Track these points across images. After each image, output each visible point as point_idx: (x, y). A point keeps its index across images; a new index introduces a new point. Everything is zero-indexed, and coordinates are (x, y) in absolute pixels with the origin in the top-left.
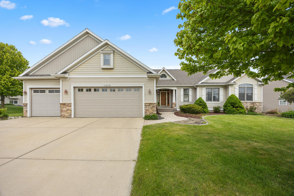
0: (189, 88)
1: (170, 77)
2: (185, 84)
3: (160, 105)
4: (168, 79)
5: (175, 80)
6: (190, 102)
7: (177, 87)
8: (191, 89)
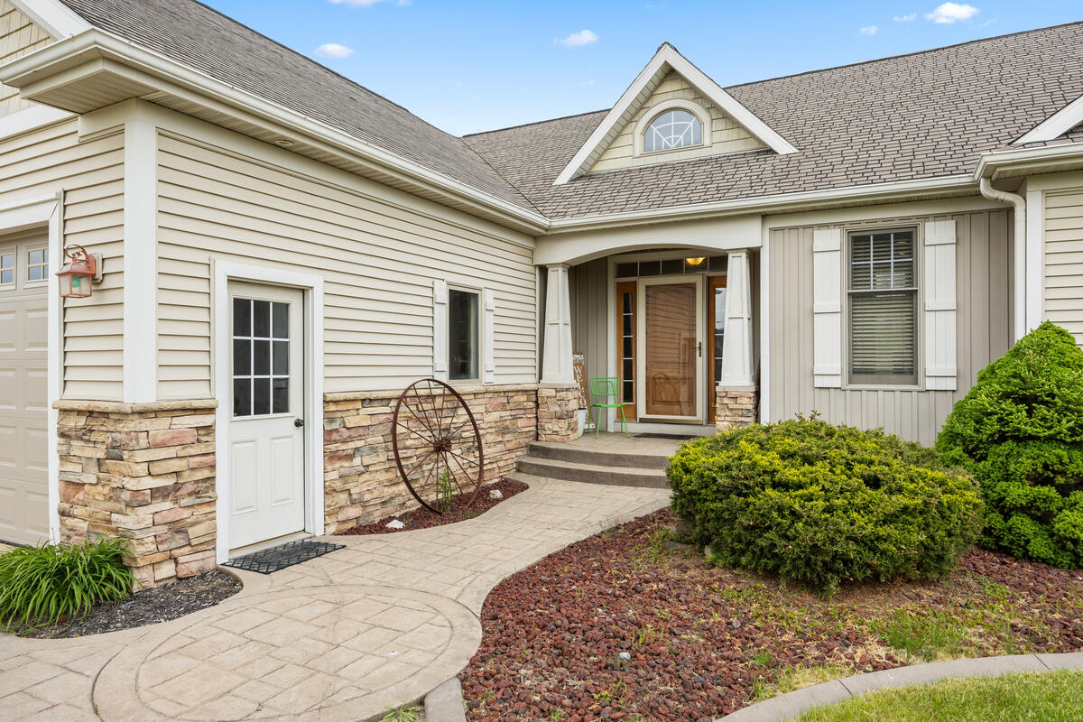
0: (926, 218)
1: (734, 134)
2: (868, 176)
3: (642, 413)
4: (717, 151)
5: (783, 147)
6: (930, 384)
7: (765, 216)
8: (951, 224)
